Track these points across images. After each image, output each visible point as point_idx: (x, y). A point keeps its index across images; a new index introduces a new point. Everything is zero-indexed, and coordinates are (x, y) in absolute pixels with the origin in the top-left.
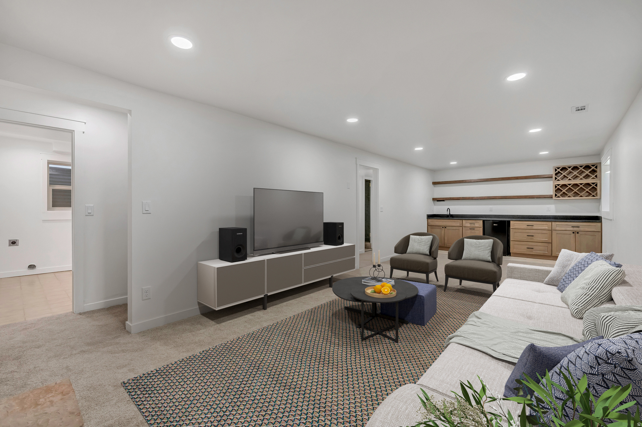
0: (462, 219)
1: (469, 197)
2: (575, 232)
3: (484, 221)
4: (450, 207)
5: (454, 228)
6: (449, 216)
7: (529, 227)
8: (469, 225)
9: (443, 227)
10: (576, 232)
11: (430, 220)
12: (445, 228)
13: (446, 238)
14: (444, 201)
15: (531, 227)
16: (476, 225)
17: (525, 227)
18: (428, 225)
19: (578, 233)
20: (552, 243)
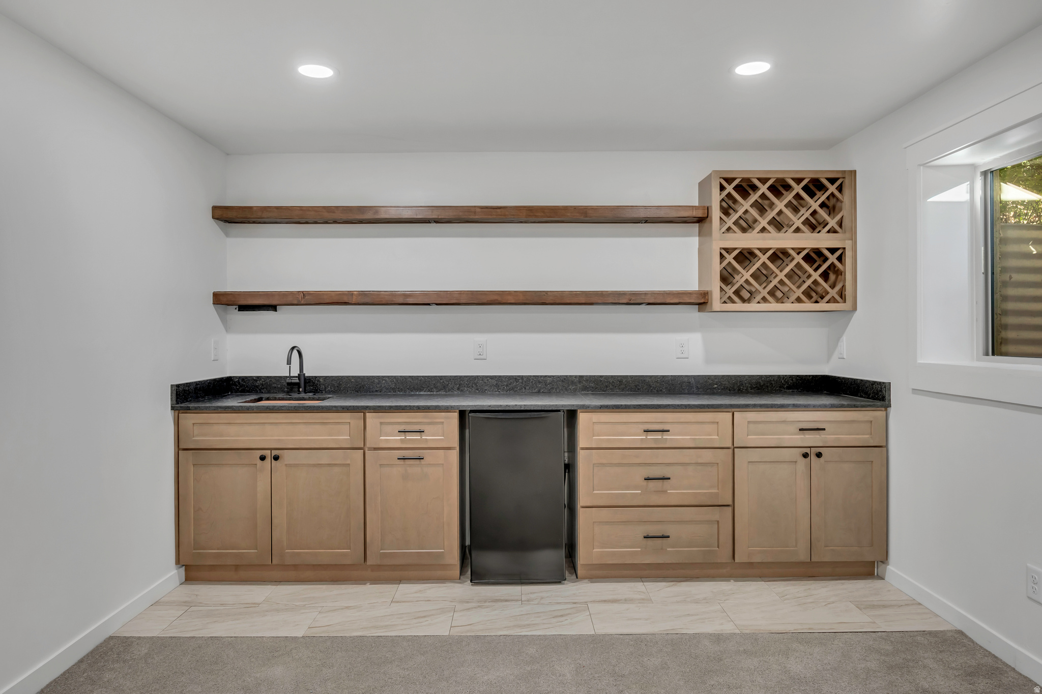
0: (363, 410)
1: (393, 294)
2: (808, 450)
3: (462, 414)
4: (305, 341)
5: (324, 457)
6: (298, 385)
7: (651, 436)
8: (395, 439)
9: (263, 458)
10: (814, 451)
11: (189, 419)
12: (276, 458)
13: (280, 518)
14: (274, 308)
15: (658, 436)
16: (432, 437)
17: (638, 438)
18: (180, 448)
19: (819, 455)
20: (733, 506)
